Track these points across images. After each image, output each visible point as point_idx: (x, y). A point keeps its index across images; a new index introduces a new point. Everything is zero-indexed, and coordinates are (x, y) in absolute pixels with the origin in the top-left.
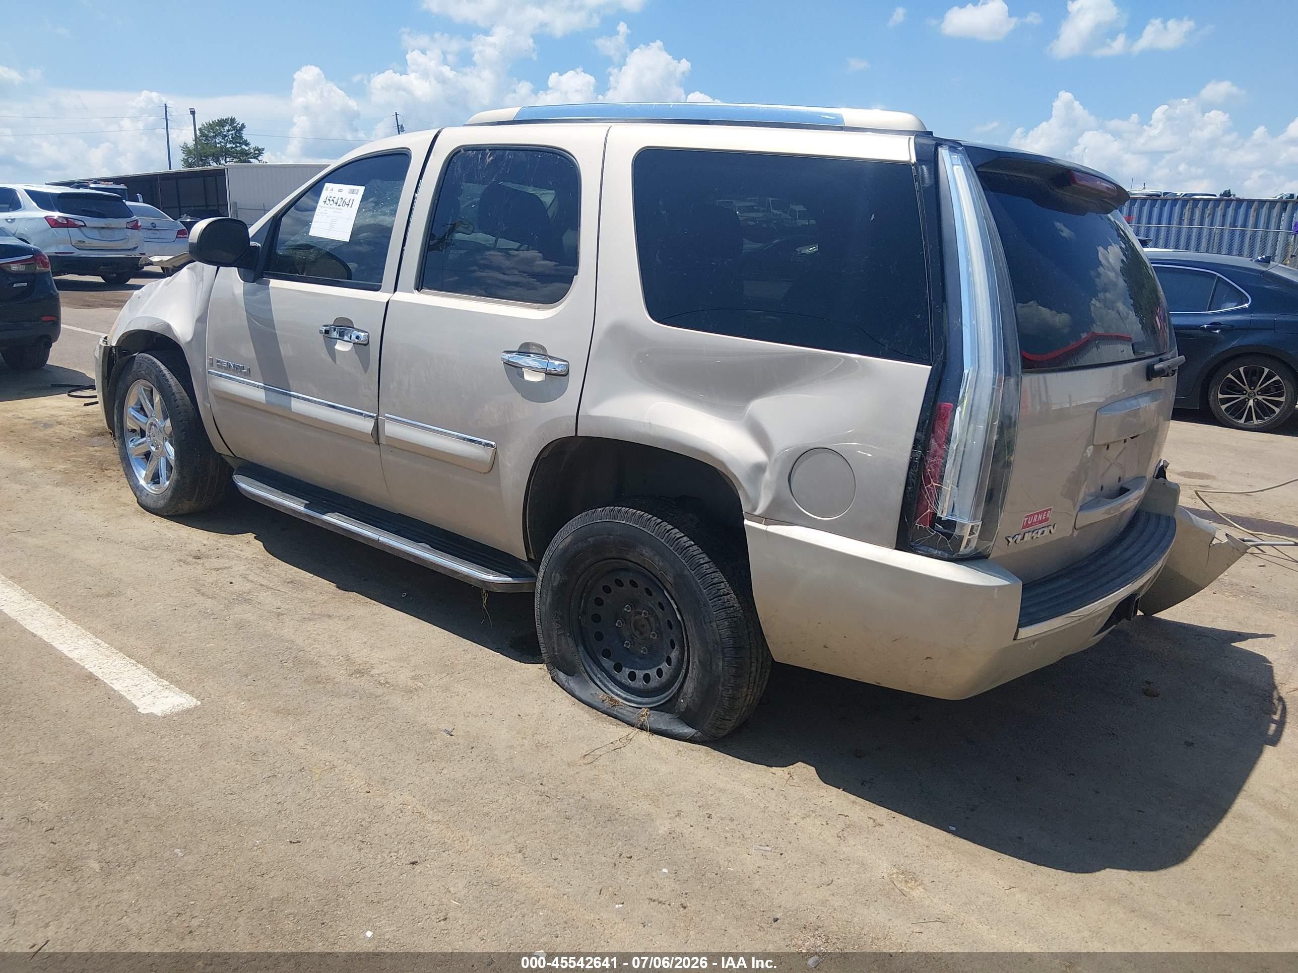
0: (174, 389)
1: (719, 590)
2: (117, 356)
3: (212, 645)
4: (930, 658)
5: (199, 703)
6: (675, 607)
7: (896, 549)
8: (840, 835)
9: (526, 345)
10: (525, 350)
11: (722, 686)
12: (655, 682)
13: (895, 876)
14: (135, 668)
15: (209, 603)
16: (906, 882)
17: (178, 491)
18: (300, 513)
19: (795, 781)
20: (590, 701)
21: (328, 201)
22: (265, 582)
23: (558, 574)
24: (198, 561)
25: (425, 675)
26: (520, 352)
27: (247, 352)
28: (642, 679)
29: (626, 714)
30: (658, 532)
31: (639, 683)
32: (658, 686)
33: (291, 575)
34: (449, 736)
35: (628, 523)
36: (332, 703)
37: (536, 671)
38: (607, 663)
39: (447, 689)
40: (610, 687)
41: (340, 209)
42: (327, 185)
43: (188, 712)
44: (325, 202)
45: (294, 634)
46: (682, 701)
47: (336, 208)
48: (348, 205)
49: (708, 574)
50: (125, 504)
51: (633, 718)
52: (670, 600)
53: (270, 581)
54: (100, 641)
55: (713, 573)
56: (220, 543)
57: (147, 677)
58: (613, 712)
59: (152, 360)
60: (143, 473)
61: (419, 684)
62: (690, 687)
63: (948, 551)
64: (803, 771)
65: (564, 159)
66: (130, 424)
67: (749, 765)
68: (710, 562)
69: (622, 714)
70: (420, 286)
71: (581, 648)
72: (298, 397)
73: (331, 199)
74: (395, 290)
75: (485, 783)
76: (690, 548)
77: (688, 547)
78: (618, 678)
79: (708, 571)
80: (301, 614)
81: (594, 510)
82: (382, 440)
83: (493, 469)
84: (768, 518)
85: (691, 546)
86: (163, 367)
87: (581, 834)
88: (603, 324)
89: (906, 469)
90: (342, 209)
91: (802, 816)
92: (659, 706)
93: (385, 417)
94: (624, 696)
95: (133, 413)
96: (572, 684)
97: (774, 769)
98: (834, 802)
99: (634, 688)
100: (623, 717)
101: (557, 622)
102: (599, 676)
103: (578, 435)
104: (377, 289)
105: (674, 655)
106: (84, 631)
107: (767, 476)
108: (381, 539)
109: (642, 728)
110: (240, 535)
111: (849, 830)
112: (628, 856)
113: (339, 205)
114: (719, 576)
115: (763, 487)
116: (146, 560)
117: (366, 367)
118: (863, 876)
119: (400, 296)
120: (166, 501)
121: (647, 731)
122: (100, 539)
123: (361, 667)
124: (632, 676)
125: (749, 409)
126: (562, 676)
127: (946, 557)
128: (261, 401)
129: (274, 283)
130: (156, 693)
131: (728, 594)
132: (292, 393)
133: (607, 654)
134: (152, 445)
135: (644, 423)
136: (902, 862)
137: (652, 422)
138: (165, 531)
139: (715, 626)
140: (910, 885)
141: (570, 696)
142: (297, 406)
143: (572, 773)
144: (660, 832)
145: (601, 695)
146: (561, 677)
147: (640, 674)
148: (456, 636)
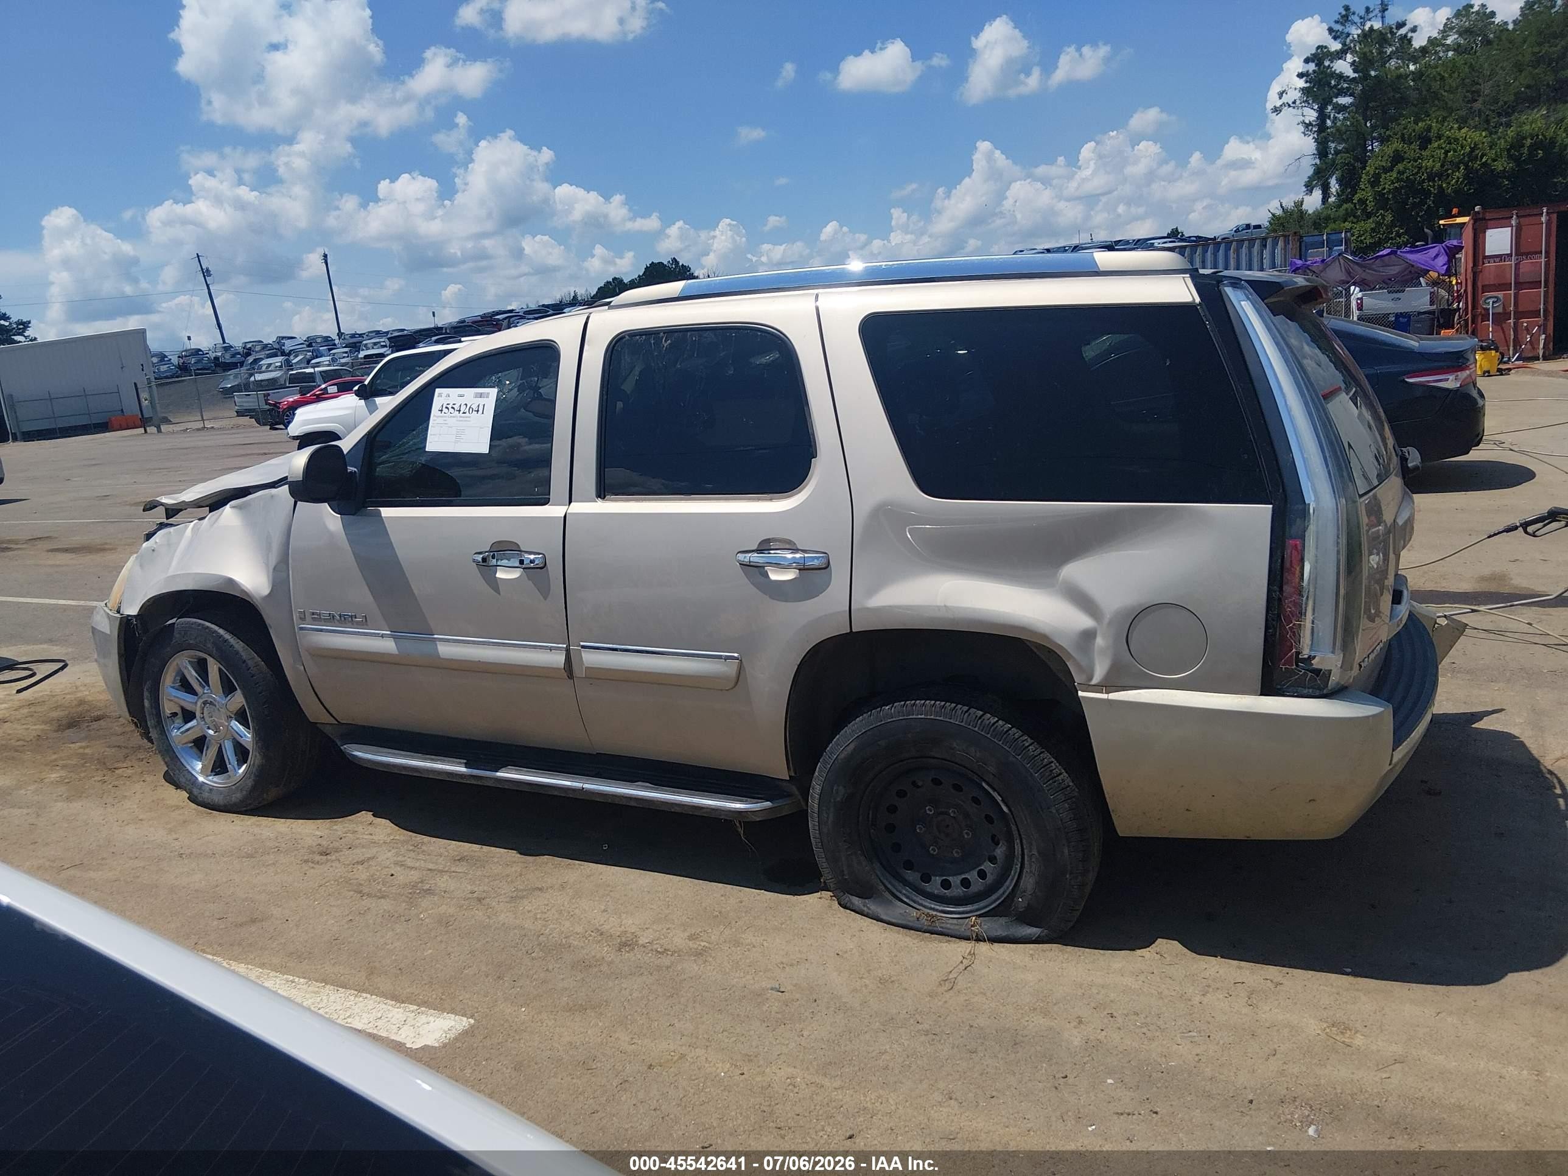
0: (244, 656)
1: (1051, 771)
2: (139, 625)
3: (430, 951)
4: (1314, 800)
5: (472, 1021)
6: (999, 799)
7: (1262, 694)
8: (1249, 1003)
9: (768, 541)
10: (764, 547)
11: (1070, 874)
12: (977, 885)
13: (1328, 1030)
14: (361, 999)
15: (386, 905)
16: (1342, 1033)
17: (261, 778)
18: (461, 776)
19: (1168, 959)
20: (904, 922)
21: (445, 410)
22: (431, 866)
23: (841, 788)
24: (329, 857)
25: (701, 932)
26: (759, 551)
27: (360, 596)
28: (960, 885)
29: (952, 927)
30: (969, 721)
31: (957, 891)
32: (982, 889)
33: (454, 851)
34: (780, 994)
35: (929, 717)
36: (624, 986)
37: (817, 902)
38: (911, 876)
39: (737, 943)
40: (920, 901)
41: (466, 417)
42: (438, 391)
43: (466, 1033)
44: (442, 410)
45: (515, 918)
46: (1020, 900)
47: (461, 417)
48: (478, 411)
49: (1036, 756)
50: (178, 807)
51: (962, 930)
52: (992, 792)
53: (436, 864)
54: (291, 978)
55: (1040, 754)
56: (336, 830)
57: (384, 1006)
58: (935, 929)
59: (203, 625)
60: (199, 766)
61: (703, 944)
62: (1029, 882)
63: (1320, 689)
64: (1167, 948)
65: (766, 335)
66: (168, 708)
67: (1111, 954)
68: (1033, 743)
69: (946, 928)
70: (603, 491)
71: (877, 865)
72: (448, 641)
73: (449, 407)
74: (570, 502)
75: (859, 1035)
76: (1010, 732)
77: (1007, 731)
78: (928, 890)
79: (1036, 753)
80: (505, 894)
81: (879, 709)
82: (578, 672)
83: (739, 683)
84: (1107, 686)
85: (1010, 729)
86: (221, 631)
87: (998, 1065)
88: (863, 510)
89: (1264, 612)
90: (469, 417)
91: (1201, 993)
92: (989, 911)
93: (579, 645)
94: (941, 908)
95: (175, 693)
96: (873, 907)
97: (1139, 952)
98: (1221, 972)
99: (951, 897)
100: (949, 931)
101: (845, 841)
102: (904, 892)
103: (854, 630)
104: (544, 502)
105: (1000, 851)
106: (261, 970)
107: (1100, 641)
108: (586, 786)
109: (979, 939)
110: (353, 816)
111: (1253, 996)
112: (1063, 1075)
113: (464, 413)
114: (1047, 757)
115: (1096, 654)
116: (264, 869)
117: (545, 591)
118: (1299, 1038)
119: (577, 507)
120: (245, 793)
121: (985, 941)
122: (184, 856)
123: (623, 939)
124: (946, 885)
125: (1062, 575)
126: (856, 901)
127: (1317, 694)
128: (390, 652)
129: (386, 512)
130: (410, 1021)
131: (1060, 774)
132: (436, 636)
133: (909, 865)
134: (209, 728)
135: (938, 606)
136: (1325, 1014)
137: (948, 604)
138: (257, 830)
139: (1054, 811)
140: (1347, 1035)
141: (875, 921)
142: (446, 650)
143: (940, 1003)
144: (1076, 1043)
145: (914, 913)
146: (857, 903)
147: (955, 880)
148: (701, 881)
